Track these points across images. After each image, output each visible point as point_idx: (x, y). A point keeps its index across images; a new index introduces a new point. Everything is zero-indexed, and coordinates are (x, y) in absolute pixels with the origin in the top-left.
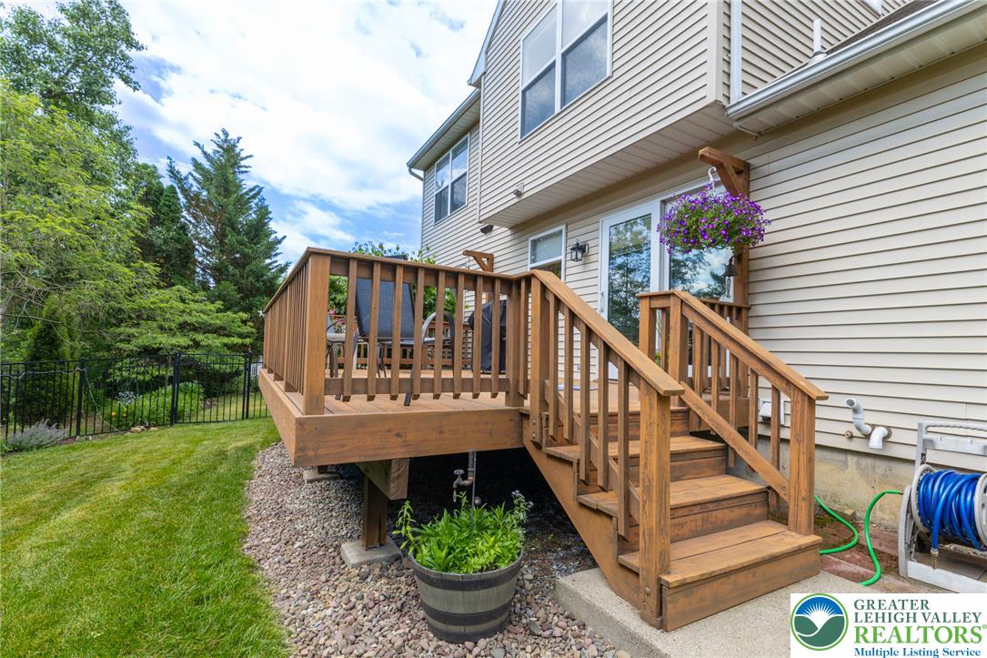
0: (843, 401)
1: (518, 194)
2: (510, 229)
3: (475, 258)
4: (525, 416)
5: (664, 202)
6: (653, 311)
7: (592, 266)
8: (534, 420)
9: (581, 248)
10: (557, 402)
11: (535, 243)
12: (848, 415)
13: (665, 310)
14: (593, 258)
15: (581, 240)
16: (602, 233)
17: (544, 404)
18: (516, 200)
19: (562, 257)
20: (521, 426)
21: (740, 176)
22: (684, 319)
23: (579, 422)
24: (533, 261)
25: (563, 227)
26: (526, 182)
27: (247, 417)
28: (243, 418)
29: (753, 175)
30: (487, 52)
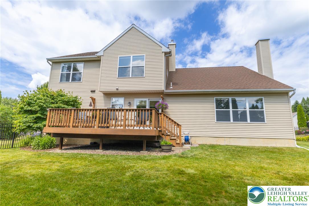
1: (117, 89)
2: (105, 94)
3: (92, 99)
4: (160, 131)
5: (149, 99)
9: (130, 103)
14: (132, 106)
16: (135, 102)
30: (104, 51)
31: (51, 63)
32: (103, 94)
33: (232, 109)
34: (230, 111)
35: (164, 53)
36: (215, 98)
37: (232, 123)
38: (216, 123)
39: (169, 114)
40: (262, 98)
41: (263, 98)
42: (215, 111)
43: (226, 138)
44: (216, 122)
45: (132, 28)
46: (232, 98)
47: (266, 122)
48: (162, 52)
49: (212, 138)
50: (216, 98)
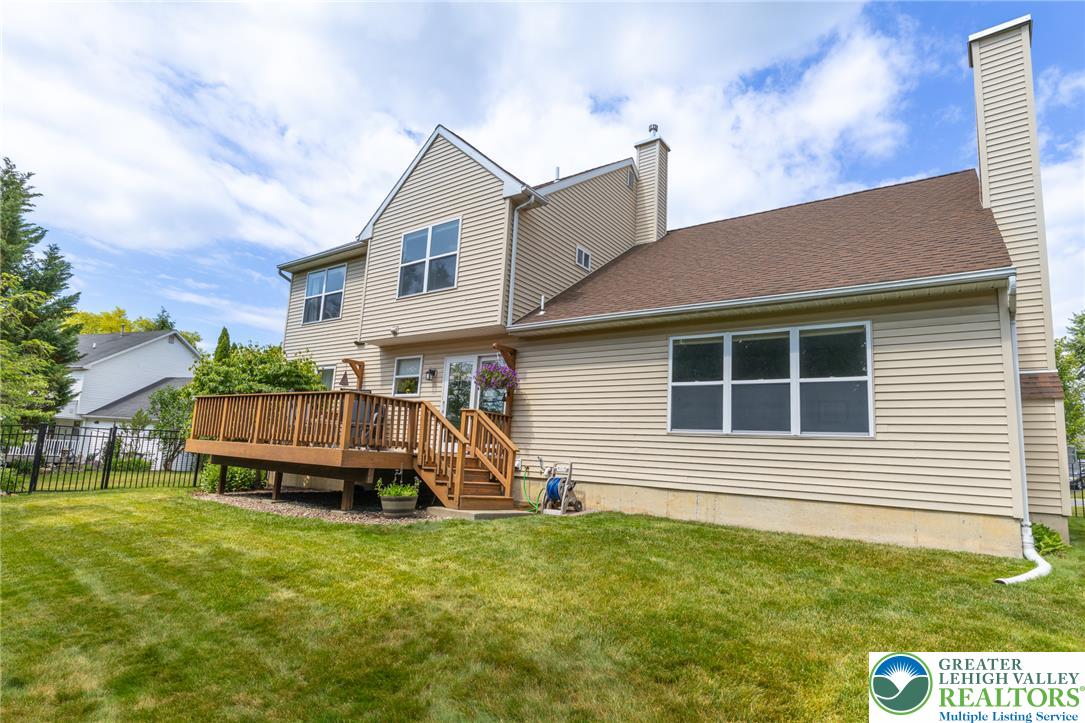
0: (536, 458)
1: (395, 333)
2: (381, 347)
3: (351, 365)
4: (415, 456)
5: (480, 357)
6: (467, 417)
7: (439, 385)
8: (420, 457)
9: (432, 373)
10: (429, 448)
11: (399, 362)
12: (538, 464)
13: (472, 417)
14: (439, 379)
15: (433, 367)
16: (446, 367)
17: (424, 451)
18: (392, 336)
19: (419, 376)
20: (412, 461)
21: (512, 356)
22: (479, 422)
23: (438, 457)
24: (398, 374)
25: (421, 356)
26: (400, 326)
27: (106, 487)
28: (102, 488)
29: (517, 356)
30: (374, 225)
31: (289, 275)
32: (378, 350)
33: (733, 379)
34: (724, 387)
35: (508, 201)
36: (671, 339)
37: (728, 436)
38: (669, 435)
39: (527, 402)
40: (863, 327)
41: (868, 325)
42: (670, 390)
43: (704, 495)
44: (669, 430)
45: (436, 138)
46: (733, 337)
47: (872, 434)
48: (505, 199)
49: (653, 491)
50: (674, 341)
